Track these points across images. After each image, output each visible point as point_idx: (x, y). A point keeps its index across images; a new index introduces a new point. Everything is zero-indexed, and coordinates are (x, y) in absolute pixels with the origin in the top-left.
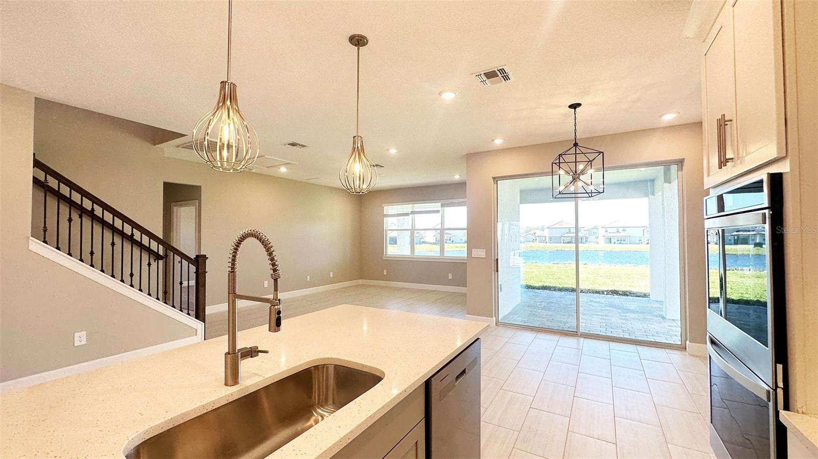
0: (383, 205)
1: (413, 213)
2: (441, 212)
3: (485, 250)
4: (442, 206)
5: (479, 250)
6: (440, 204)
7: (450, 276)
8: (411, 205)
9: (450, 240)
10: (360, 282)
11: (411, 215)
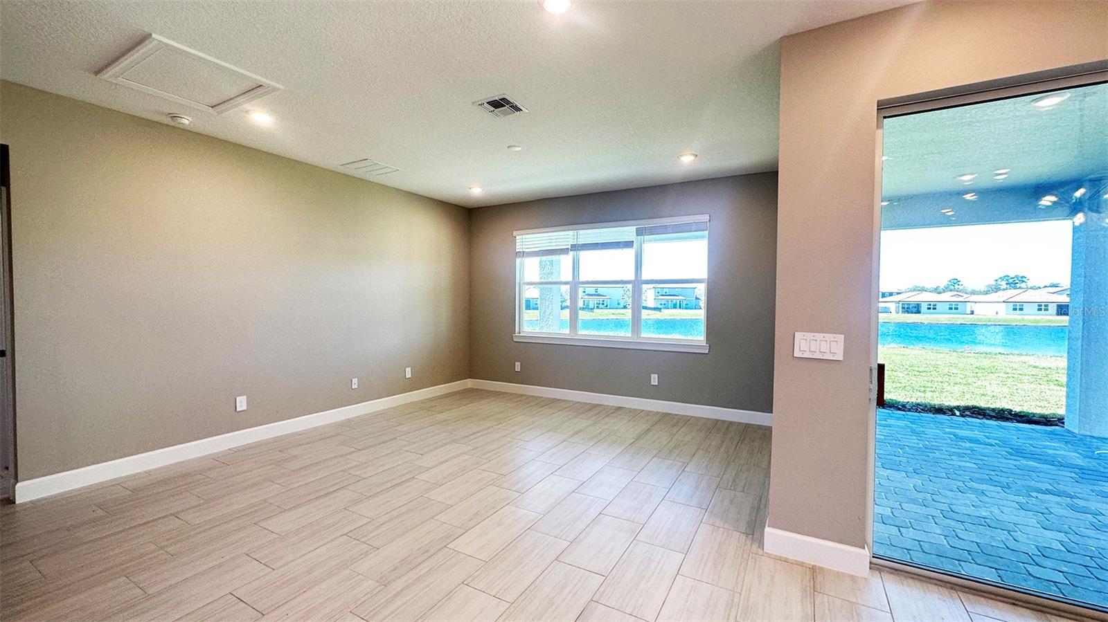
0: (515, 233)
1: (575, 247)
2: (635, 245)
3: (843, 336)
4: (639, 232)
5: (819, 336)
6: (634, 228)
7: (654, 379)
8: (571, 233)
9: (603, 304)
10: (469, 383)
11: (571, 253)
